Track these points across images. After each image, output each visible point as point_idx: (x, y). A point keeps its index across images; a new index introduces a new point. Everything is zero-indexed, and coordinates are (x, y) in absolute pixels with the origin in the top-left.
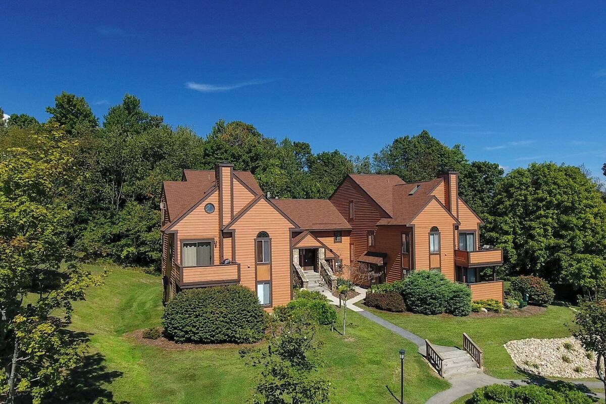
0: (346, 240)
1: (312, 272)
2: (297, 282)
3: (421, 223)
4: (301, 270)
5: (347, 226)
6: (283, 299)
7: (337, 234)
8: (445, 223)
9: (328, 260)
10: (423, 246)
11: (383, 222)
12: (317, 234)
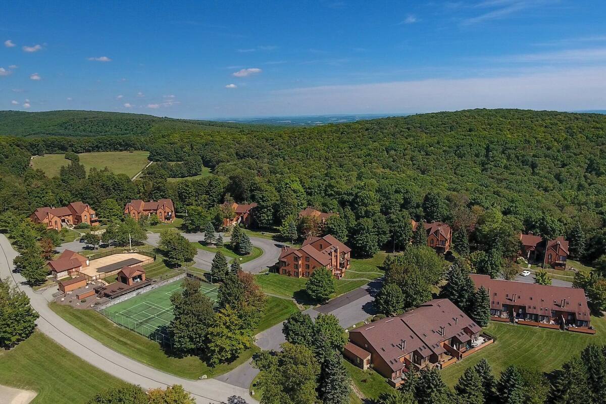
0: (71, 216)
1: (64, 223)
2: (62, 226)
3: (83, 215)
4: (62, 223)
5: (71, 213)
6: (60, 229)
7: (69, 215)
8: (88, 214)
9: (68, 221)
10: (84, 218)
11: (77, 214)
12: (64, 216)
